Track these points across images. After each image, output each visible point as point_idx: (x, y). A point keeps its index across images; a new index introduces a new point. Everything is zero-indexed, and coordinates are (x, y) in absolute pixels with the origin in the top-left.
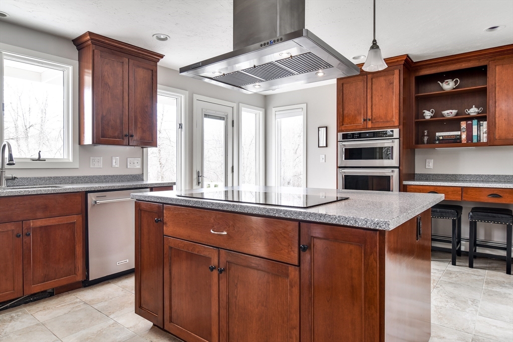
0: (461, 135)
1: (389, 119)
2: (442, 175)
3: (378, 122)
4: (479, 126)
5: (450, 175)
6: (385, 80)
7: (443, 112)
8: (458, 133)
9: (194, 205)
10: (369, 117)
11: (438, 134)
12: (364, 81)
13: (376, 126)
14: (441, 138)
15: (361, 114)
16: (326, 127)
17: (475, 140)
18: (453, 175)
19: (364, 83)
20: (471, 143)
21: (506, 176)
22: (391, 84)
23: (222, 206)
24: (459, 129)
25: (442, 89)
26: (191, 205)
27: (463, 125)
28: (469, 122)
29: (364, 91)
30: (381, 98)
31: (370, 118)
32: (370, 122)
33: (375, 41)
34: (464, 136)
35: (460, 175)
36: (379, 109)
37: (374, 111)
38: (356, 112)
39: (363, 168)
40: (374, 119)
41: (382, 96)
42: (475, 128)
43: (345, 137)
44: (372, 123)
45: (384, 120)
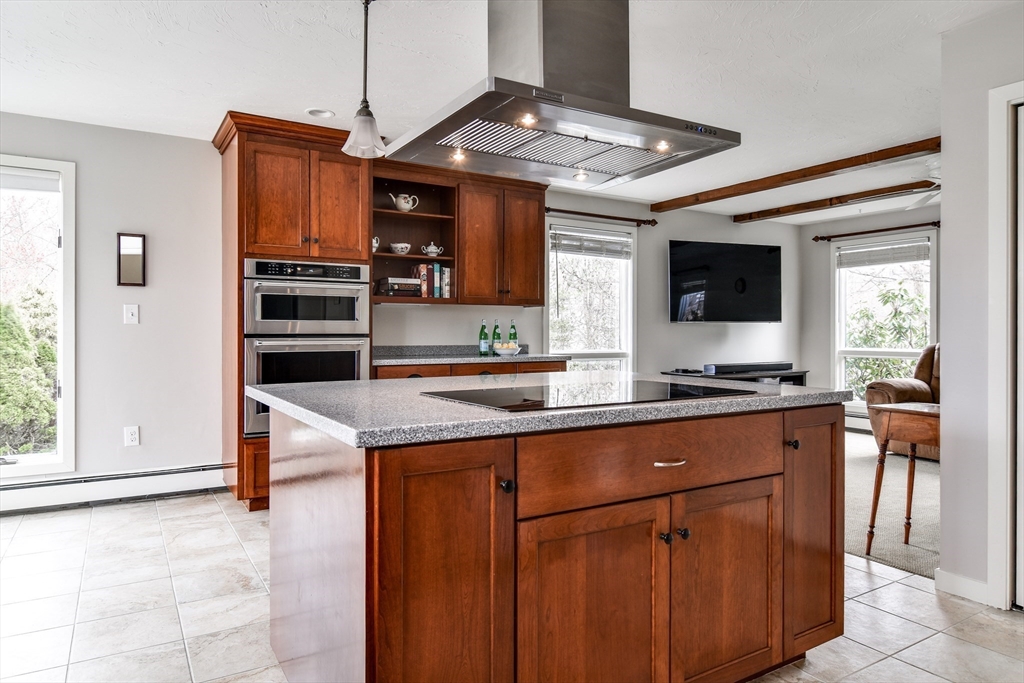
0: (420, 285)
1: (351, 246)
2: (383, 347)
3: (331, 247)
4: (442, 273)
5: (394, 347)
6: (344, 171)
7: (394, 245)
8: (416, 281)
9: (615, 421)
10: (314, 234)
11: (391, 280)
12: (303, 160)
13: (329, 255)
14: (396, 287)
15: (296, 225)
16: (144, 237)
17: (437, 295)
18: (398, 347)
19: (303, 166)
20: (433, 299)
21: (459, 347)
22: (354, 181)
23: (678, 410)
24: (417, 275)
25: (394, 207)
26: (606, 422)
27: (423, 269)
28: (430, 267)
29: (303, 181)
30: (336, 202)
31: (317, 237)
32: (317, 246)
33: (365, 101)
34: (424, 288)
35: (407, 347)
36: (333, 224)
37: (323, 224)
38: (286, 220)
39: (302, 336)
40: (324, 241)
41: (337, 199)
42: (437, 275)
43: (262, 269)
44: (320, 247)
45: (343, 246)
